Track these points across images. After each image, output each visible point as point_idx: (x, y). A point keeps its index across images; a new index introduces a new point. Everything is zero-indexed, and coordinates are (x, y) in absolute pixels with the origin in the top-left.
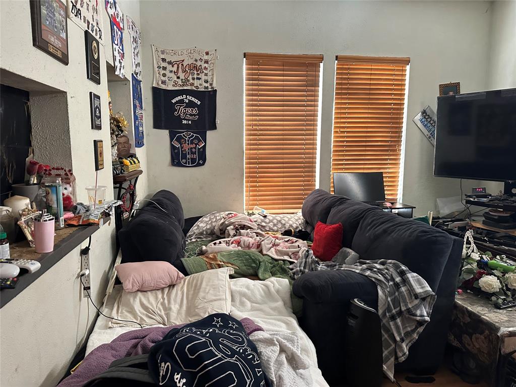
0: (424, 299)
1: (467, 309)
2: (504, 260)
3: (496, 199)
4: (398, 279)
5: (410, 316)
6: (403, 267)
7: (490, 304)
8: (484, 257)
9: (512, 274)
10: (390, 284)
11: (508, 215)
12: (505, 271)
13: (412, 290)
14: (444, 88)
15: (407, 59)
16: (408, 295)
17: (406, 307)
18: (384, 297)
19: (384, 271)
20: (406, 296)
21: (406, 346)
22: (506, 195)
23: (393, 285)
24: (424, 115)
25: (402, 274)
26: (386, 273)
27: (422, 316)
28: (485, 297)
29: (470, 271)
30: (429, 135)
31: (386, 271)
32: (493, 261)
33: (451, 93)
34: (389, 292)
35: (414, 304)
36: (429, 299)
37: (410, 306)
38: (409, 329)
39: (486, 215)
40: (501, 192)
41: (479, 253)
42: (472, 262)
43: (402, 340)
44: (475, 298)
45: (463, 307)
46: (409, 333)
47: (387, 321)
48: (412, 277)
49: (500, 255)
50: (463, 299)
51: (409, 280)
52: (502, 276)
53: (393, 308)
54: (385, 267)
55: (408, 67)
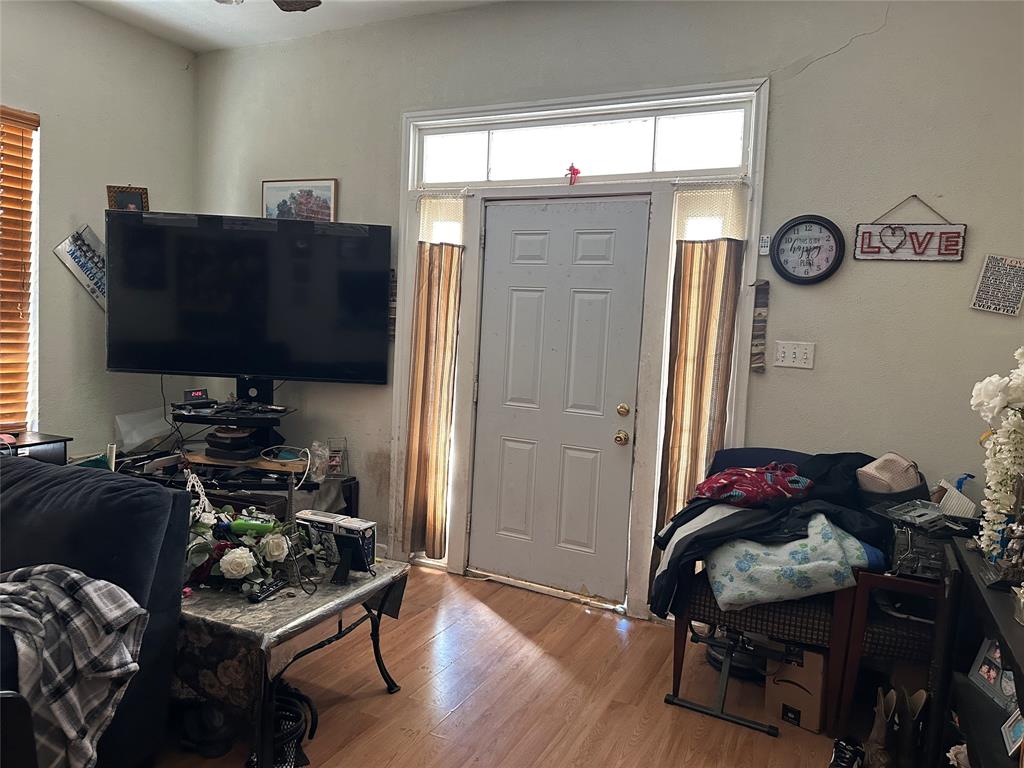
0: (123, 629)
1: (204, 620)
2: (254, 515)
3: (226, 409)
4: (64, 604)
5: (97, 675)
6: (74, 575)
7: (240, 598)
8: (222, 516)
9: (271, 536)
10: (44, 620)
11: (246, 435)
12: (259, 535)
13: (97, 617)
14: (118, 195)
15: (34, 117)
16: (89, 632)
17: (87, 659)
18: (33, 654)
19: (26, 594)
20: (87, 636)
21: (91, 743)
22: (240, 402)
23: (53, 621)
24: (79, 242)
25: (72, 589)
26: (33, 597)
27: (123, 665)
28: (231, 589)
29: (202, 549)
30: (92, 286)
31: (33, 593)
32: (238, 521)
33: (132, 207)
34: (43, 638)
35: (106, 645)
36: (133, 626)
37: (95, 653)
38: (96, 703)
39: (211, 439)
40: (232, 395)
41: (214, 512)
42: (203, 530)
43: (82, 733)
44: (215, 596)
45: (198, 618)
46: (97, 712)
47: (43, 706)
48: (96, 591)
49: (246, 507)
50: (194, 605)
51: (91, 599)
52: (257, 543)
53: (56, 671)
54: (28, 584)
55: (36, 136)
